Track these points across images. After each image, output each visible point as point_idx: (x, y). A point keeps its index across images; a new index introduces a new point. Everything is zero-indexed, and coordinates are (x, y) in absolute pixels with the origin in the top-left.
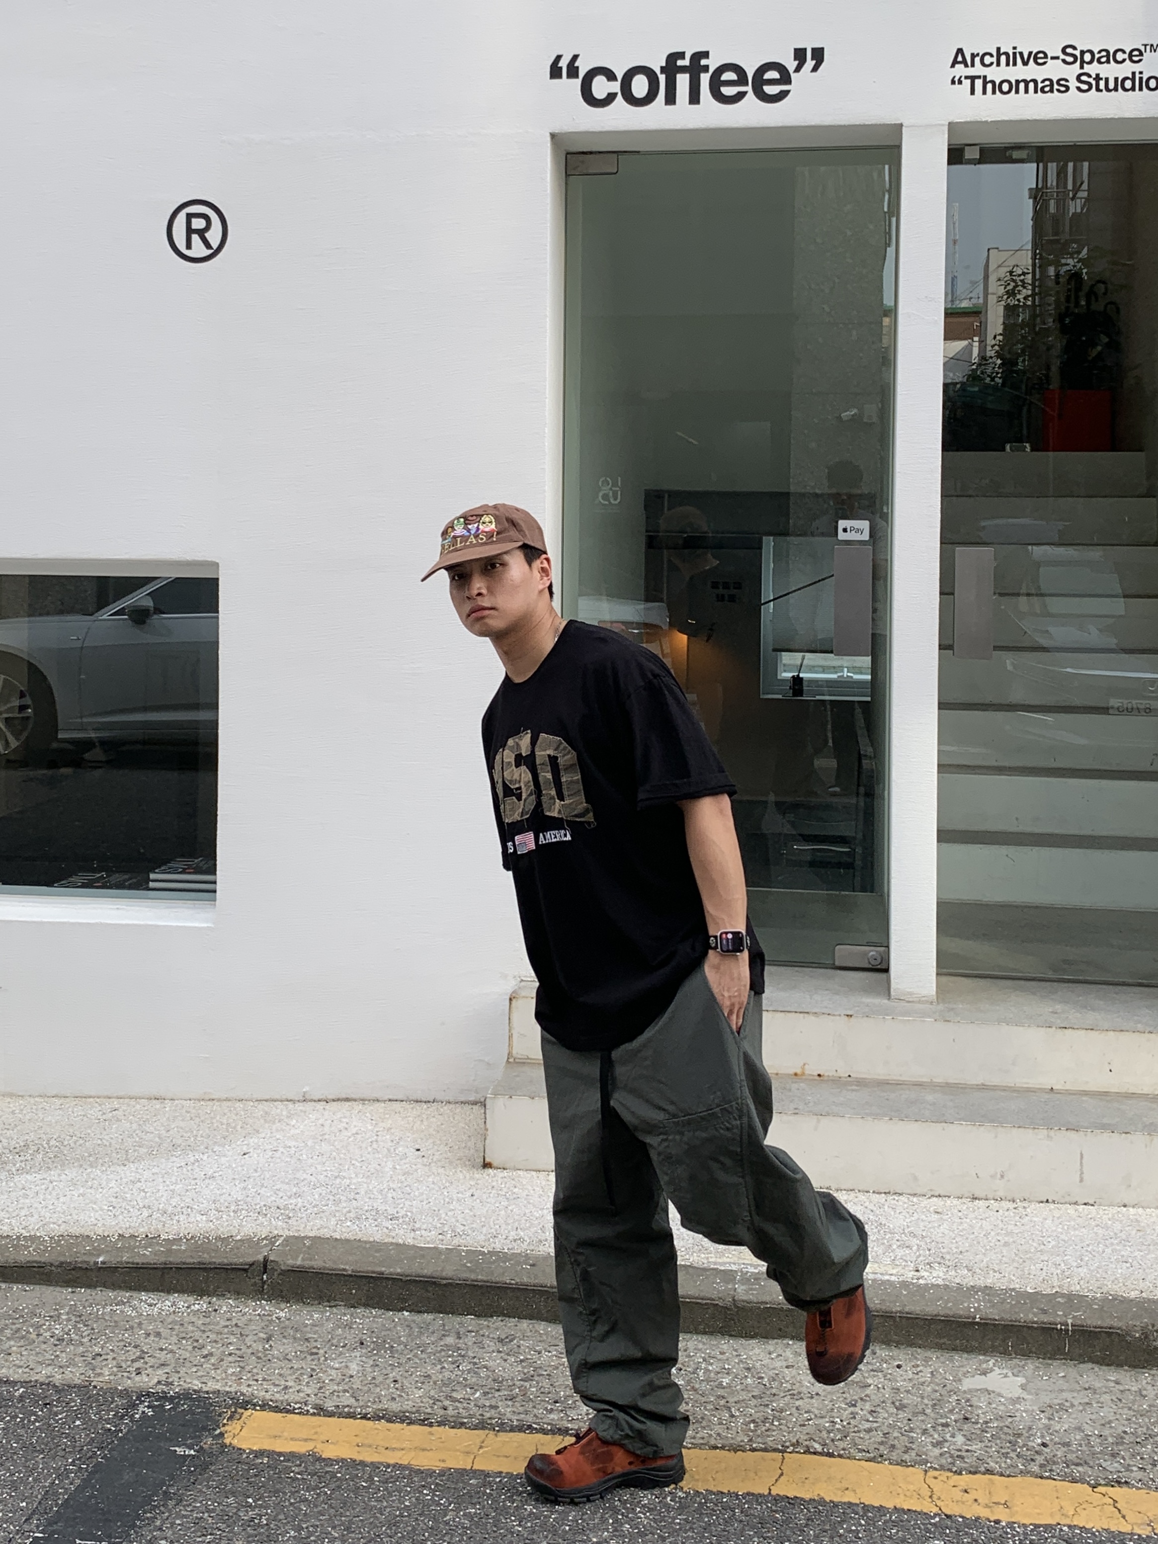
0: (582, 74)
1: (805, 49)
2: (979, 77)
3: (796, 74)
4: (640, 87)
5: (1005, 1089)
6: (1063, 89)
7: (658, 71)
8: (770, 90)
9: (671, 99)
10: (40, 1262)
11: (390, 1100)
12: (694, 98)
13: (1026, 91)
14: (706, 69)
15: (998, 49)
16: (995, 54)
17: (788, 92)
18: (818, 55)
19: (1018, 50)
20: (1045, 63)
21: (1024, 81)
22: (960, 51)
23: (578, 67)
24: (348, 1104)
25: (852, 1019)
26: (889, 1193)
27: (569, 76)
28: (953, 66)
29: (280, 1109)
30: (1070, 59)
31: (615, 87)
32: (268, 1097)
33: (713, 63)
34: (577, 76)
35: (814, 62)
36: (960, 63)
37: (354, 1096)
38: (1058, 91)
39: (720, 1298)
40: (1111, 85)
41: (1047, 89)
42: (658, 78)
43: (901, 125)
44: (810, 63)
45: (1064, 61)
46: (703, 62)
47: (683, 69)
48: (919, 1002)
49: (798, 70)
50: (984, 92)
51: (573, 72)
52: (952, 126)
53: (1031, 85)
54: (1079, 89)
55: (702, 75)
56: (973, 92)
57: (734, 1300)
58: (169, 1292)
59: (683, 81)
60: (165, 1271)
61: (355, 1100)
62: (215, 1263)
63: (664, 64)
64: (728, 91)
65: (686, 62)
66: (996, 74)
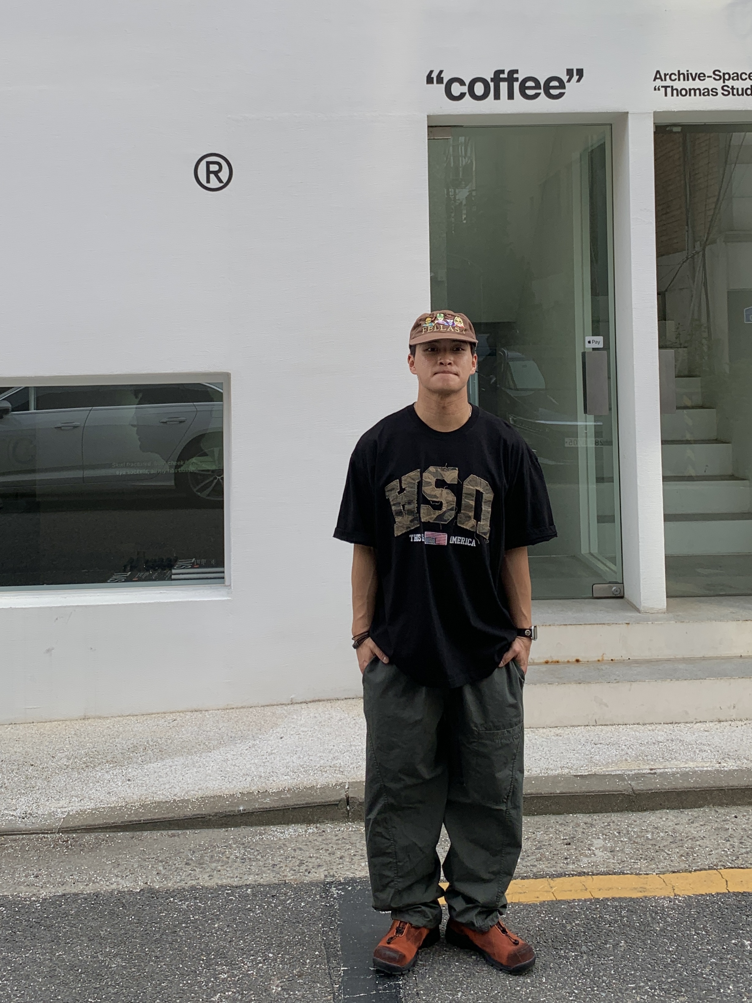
0: (445, 81)
1: (572, 70)
2: (669, 87)
3: (568, 84)
4: (479, 89)
5: (717, 658)
6: (714, 94)
7: (489, 80)
8: (554, 92)
9: (497, 96)
10: (202, 815)
11: (346, 699)
12: (511, 96)
13: (695, 95)
14: (517, 79)
15: (679, 71)
16: (677, 74)
17: (564, 93)
18: (580, 72)
19: (690, 72)
20: (704, 79)
21: (694, 89)
22: (658, 72)
23: (443, 78)
24: (321, 703)
25: (629, 626)
26: (672, 723)
27: (438, 83)
28: (654, 80)
29: (279, 710)
30: (718, 78)
31: (465, 89)
32: (268, 704)
33: (521, 76)
34: (442, 83)
35: (578, 77)
36: (658, 78)
37: (323, 698)
38: (712, 95)
39: (625, 790)
40: (740, 92)
41: (706, 94)
42: (489, 84)
43: (628, 113)
44: (576, 78)
45: (714, 79)
46: (515, 76)
47: (504, 80)
48: (658, 613)
49: (569, 81)
50: (672, 95)
51: (440, 80)
52: (655, 113)
53: (698, 92)
54: (723, 94)
55: (515, 83)
56: (666, 95)
57: (633, 790)
58: (288, 824)
59: (504, 86)
60: (285, 811)
61: (324, 701)
62: (316, 803)
63: (493, 77)
64: (530, 92)
65: (505, 76)
66: (678, 85)
